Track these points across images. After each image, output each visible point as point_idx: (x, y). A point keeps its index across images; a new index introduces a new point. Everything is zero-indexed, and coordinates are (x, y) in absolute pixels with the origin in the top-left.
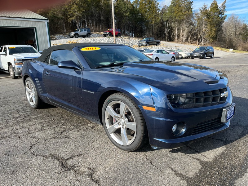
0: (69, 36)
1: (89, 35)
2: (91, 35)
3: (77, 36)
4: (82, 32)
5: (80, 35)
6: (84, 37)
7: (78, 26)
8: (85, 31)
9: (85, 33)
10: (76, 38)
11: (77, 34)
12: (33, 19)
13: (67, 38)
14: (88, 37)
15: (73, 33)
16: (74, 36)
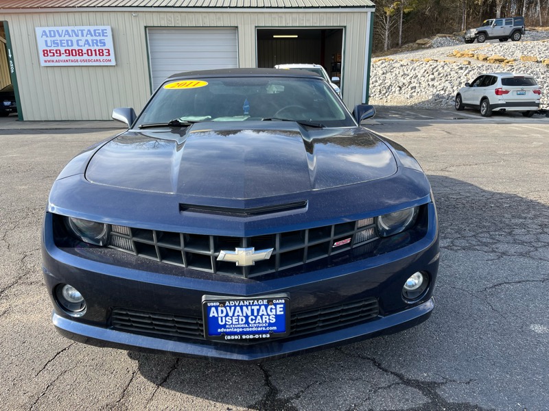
0: (464, 38)
1: (517, 36)
2: (524, 34)
3: (482, 38)
4: (498, 28)
5: (490, 35)
6: (503, 39)
7: (498, 12)
8: (507, 24)
9: (506, 29)
10: (479, 42)
11: (484, 33)
12: (342, 7)
13: (457, 44)
14: (513, 40)
15: (475, 30)
16: (474, 38)
